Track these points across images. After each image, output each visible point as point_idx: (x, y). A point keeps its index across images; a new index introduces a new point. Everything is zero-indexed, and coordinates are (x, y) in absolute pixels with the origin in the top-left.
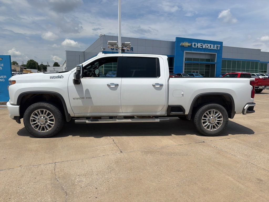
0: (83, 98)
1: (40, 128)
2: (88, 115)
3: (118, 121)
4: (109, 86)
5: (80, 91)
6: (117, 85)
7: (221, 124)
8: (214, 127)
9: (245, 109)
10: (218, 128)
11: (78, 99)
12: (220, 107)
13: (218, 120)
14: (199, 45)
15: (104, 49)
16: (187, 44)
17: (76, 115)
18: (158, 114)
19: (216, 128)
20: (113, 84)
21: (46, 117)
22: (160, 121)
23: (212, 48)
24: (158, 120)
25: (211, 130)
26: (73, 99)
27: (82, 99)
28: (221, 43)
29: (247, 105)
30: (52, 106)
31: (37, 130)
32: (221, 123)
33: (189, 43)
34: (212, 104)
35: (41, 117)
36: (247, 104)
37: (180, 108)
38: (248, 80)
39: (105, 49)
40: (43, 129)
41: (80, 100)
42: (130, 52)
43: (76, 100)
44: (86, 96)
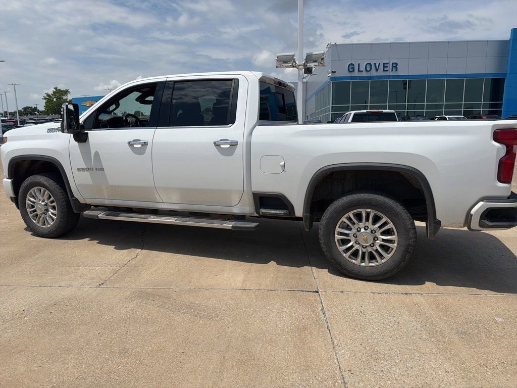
0: (91, 169)
2: (107, 203)
4: (132, 145)
5: (86, 154)
6: (145, 144)
7: (393, 252)
8: (372, 257)
9: (472, 215)
10: (383, 261)
11: (83, 169)
12: (385, 203)
13: (383, 240)
15: (333, 72)
19: (377, 262)
20: (137, 142)
22: (232, 227)
24: (228, 225)
25: (363, 264)
26: (78, 170)
27: (89, 171)
29: (481, 203)
30: (51, 181)
32: (393, 249)
34: (362, 193)
35: (40, 200)
36: (482, 199)
37: (278, 201)
38: (487, 126)
39: (335, 72)
41: (87, 174)
42: (391, 73)
43: (82, 173)
44: (95, 166)
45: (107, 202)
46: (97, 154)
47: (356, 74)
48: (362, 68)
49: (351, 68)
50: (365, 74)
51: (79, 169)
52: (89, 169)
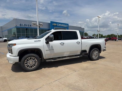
0: (50, 50)
1: (29, 67)
3: (64, 59)
6: (64, 43)
14: (60, 25)
16: (55, 24)
17: (47, 58)
18: (78, 54)
20: (62, 43)
21: (33, 61)
23: (65, 26)
28: (68, 24)
30: (36, 55)
31: (28, 68)
33: (56, 24)
35: (30, 61)
39: (16, 25)
40: (31, 67)
41: (49, 51)
42: (30, 27)
43: (47, 51)
44: (51, 49)
45: (51, 57)
46: (52, 46)
47: (22, 26)
48: (23, 25)
49: (21, 25)
50: (24, 27)
51: (46, 50)
52: (49, 50)
